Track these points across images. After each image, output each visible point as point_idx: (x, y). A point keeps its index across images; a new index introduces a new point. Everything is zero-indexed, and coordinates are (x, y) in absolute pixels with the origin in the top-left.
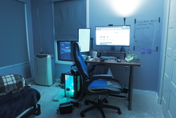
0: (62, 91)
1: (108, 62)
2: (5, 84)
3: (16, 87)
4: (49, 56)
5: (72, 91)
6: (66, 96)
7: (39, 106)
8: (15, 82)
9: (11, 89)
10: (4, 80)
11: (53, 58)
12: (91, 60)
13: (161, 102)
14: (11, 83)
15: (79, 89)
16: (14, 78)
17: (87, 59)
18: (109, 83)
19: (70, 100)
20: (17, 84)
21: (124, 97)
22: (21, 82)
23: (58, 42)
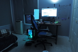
0: (27, 37)
1: (47, 24)
2: (2, 33)
3: (7, 35)
4: (21, 21)
5: (31, 37)
6: (29, 39)
7: (17, 42)
8: (6, 32)
9: (5, 35)
10: (2, 32)
11: (23, 22)
12: (39, 23)
13: (70, 41)
14: (5, 33)
15: (34, 35)
16: (6, 31)
17: (38, 22)
18: (47, 33)
19: (30, 40)
20: (7, 33)
21: (54, 39)
22: (9, 33)
23: (25, 15)
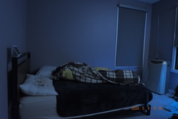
2: (125, 77)
3: (132, 82)
4: (165, 63)
8: (132, 77)
9: (129, 82)
10: (125, 74)
11: (169, 66)
14: (129, 77)
16: (132, 74)
20: (133, 79)
22: (137, 79)
